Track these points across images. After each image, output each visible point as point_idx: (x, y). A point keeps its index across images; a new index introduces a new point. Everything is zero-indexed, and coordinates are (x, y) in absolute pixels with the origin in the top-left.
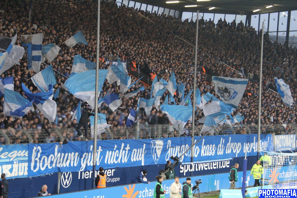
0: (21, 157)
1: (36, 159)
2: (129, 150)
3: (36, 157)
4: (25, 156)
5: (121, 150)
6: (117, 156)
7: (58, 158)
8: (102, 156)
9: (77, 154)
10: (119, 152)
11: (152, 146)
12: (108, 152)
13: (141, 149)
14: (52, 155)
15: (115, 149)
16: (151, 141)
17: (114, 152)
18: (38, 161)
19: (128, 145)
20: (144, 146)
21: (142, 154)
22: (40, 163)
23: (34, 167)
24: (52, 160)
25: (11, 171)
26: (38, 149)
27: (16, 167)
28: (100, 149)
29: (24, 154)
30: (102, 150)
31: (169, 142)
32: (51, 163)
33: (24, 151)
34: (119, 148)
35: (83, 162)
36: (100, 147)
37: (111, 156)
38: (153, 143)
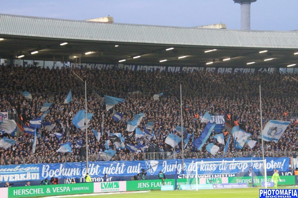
0: (33, 170)
1: (46, 171)
2: (124, 167)
3: (46, 170)
5: (117, 167)
6: (114, 170)
7: (63, 171)
9: (78, 169)
10: (115, 168)
11: (146, 164)
12: (105, 168)
13: (136, 166)
14: (57, 169)
15: (111, 166)
17: (110, 168)
18: (47, 172)
19: (123, 164)
20: (139, 164)
21: (137, 169)
22: (49, 173)
23: (45, 176)
24: (58, 172)
25: (26, 177)
26: (47, 166)
27: (29, 175)
28: (98, 166)
29: (36, 169)
30: (99, 167)
31: (165, 162)
32: (57, 173)
33: (36, 167)
34: (115, 166)
35: (84, 173)
36: (97, 165)
37: (108, 170)
38: (147, 162)
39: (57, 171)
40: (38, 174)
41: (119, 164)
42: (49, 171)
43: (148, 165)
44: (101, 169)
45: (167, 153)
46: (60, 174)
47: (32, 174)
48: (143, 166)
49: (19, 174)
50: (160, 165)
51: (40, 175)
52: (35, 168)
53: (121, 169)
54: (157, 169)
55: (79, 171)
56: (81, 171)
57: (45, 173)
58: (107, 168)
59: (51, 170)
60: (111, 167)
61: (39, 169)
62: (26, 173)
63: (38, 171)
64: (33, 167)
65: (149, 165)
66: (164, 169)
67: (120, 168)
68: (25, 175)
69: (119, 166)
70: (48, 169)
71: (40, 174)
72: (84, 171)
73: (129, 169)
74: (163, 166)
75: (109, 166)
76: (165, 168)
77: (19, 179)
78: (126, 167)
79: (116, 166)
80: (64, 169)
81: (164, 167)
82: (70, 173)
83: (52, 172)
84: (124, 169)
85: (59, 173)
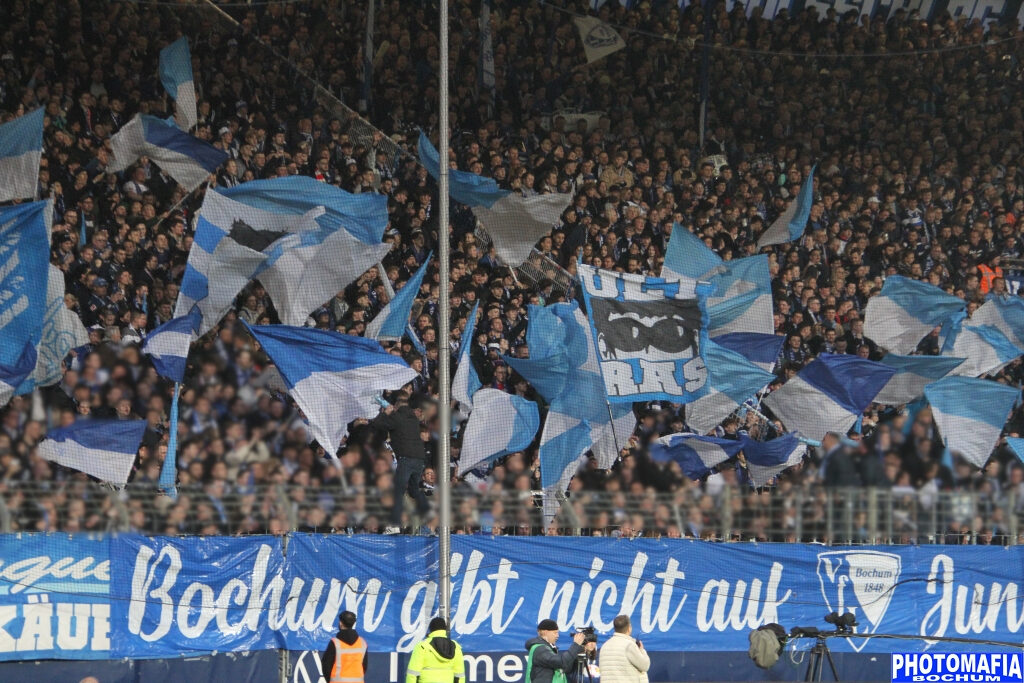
0: (69, 579)
1: (154, 594)
2: (678, 583)
3: (154, 586)
4: (92, 579)
5: (632, 584)
6: (612, 601)
7: (270, 593)
8: (522, 600)
9: (374, 585)
10: (621, 587)
11: (823, 571)
12: (551, 585)
13: (757, 584)
14: (234, 583)
15: (593, 575)
16: (819, 555)
17: (586, 588)
18: (167, 600)
19: (673, 564)
20: (777, 571)
21: (763, 599)
22: (176, 605)
23: (149, 624)
24: (239, 600)
25: (15, 628)
26: (167, 556)
27: (37, 619)
28: (506, 572)
29: (90, 570)
30: (515, 575)
31: (941, 564)
32: (235, 612)
33: (89, 560)
34: (618, 573)
35: (414, 618)
36: (503, 561)
37: (574, 601)
38: (827, 561)
39: (236, 590)
40: (103, 611)
41: (641, 560)
42: (176, 593)
43: (831, 576)
44: (526, 590)
45: (955, 501)
46: (251, 619)
47: (64, 609)
48: (797, 587)
50: (911, 586)
51: (119, 621)
52: (79, 570)
53: (657, 595)
54: (889, 613)
55: (380, 600)
56: (399, 599)
57: (154, 606)
58: (569, 587)
59: (195, 587)
60: (595, 584)
61: (107, 578)
62: (19, 600)
63: (105, 589)
64: (70, 560)
65: (842, 579)
66: (938, 612)
67: (649, 588)
68: (9, 612)
69: (644, 579)
70: (170, 579)
71: (113, 611)
72: (417, 604)
73: (712, 602)
74: (931, 589)
75: (577, 573)
76: (945, 604)
78: (688, 588)
79: (627, 576)
80: (278, 583)
81: (939, 596)
82: (320, 610)
83: (197, 600)
84: (675, 599)
85: (245, 607)
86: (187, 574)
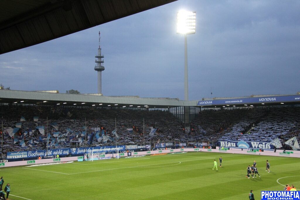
20: (68, 150)
21: (67, 152)
23: (29, 156)
25: (22, 156)
26: (30, 152)
27: (23, 155)
28: (51, 151)
32: (35, 155)
34: (58, 151)
37: (56, 153)
39: (35, 153)
40: (27, 155)
41: (60, 150)
42: (31, 154)
44: (53, 152)
46: (36, 155)
47: (24, 155)
49: (19, 155)
50: (77, 150)
51: (28, 155)
52: (25, 153)
53: (61, 152)
54: (75, 152)
55: (44, 153)
57: (30, 155)
61: (27, 153)
62: (22, 155)
65: (72, 150)
66: (78, 152)
68: (21, 156)
72: (46, 153)
75: (56, 151)
77: (19, 157)
78: (63, 151)
80: (37, 153)
86: (32, 153)
